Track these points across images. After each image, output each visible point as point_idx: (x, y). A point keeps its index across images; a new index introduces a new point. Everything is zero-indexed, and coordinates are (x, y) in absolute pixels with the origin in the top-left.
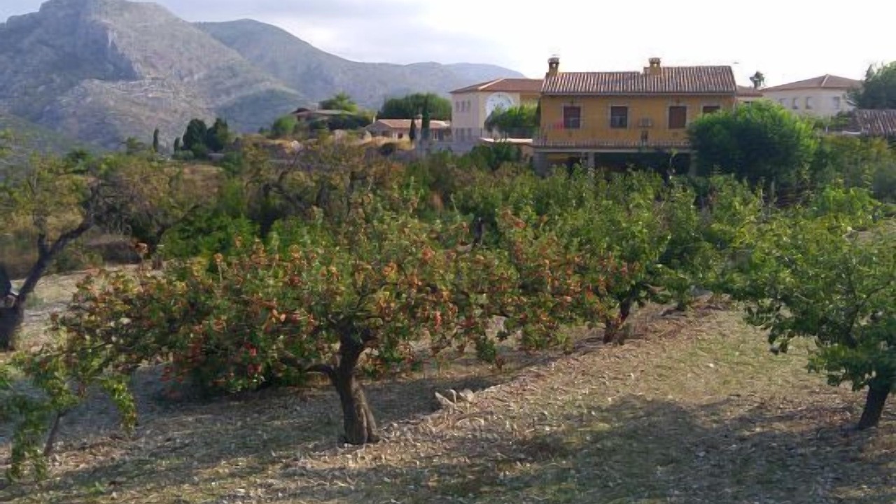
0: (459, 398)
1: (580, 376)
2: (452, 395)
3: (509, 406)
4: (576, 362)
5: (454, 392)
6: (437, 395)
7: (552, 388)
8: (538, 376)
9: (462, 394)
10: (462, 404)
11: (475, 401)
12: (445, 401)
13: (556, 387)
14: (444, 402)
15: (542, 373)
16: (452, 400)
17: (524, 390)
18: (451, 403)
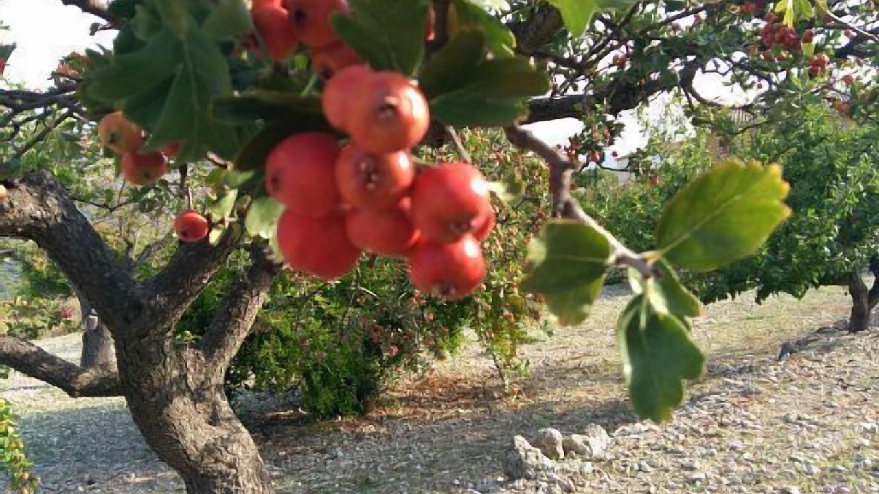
0: (569, 448)
1: (838, 392)
2: (552, 442)
3: (692, 469)
4: (817, 365)
5: (557, 434)
6: (521, 442)
7: (786, 420)
8: (746, 393)
9: (577, 439)
10: (575, 464)
11: (609, 456)
12: (535, 457)
13: (793, 417)
14: (532, 460)
15: (754, 387)
16: (552, 454)
17: (722, 425)
18: (548, 462)
